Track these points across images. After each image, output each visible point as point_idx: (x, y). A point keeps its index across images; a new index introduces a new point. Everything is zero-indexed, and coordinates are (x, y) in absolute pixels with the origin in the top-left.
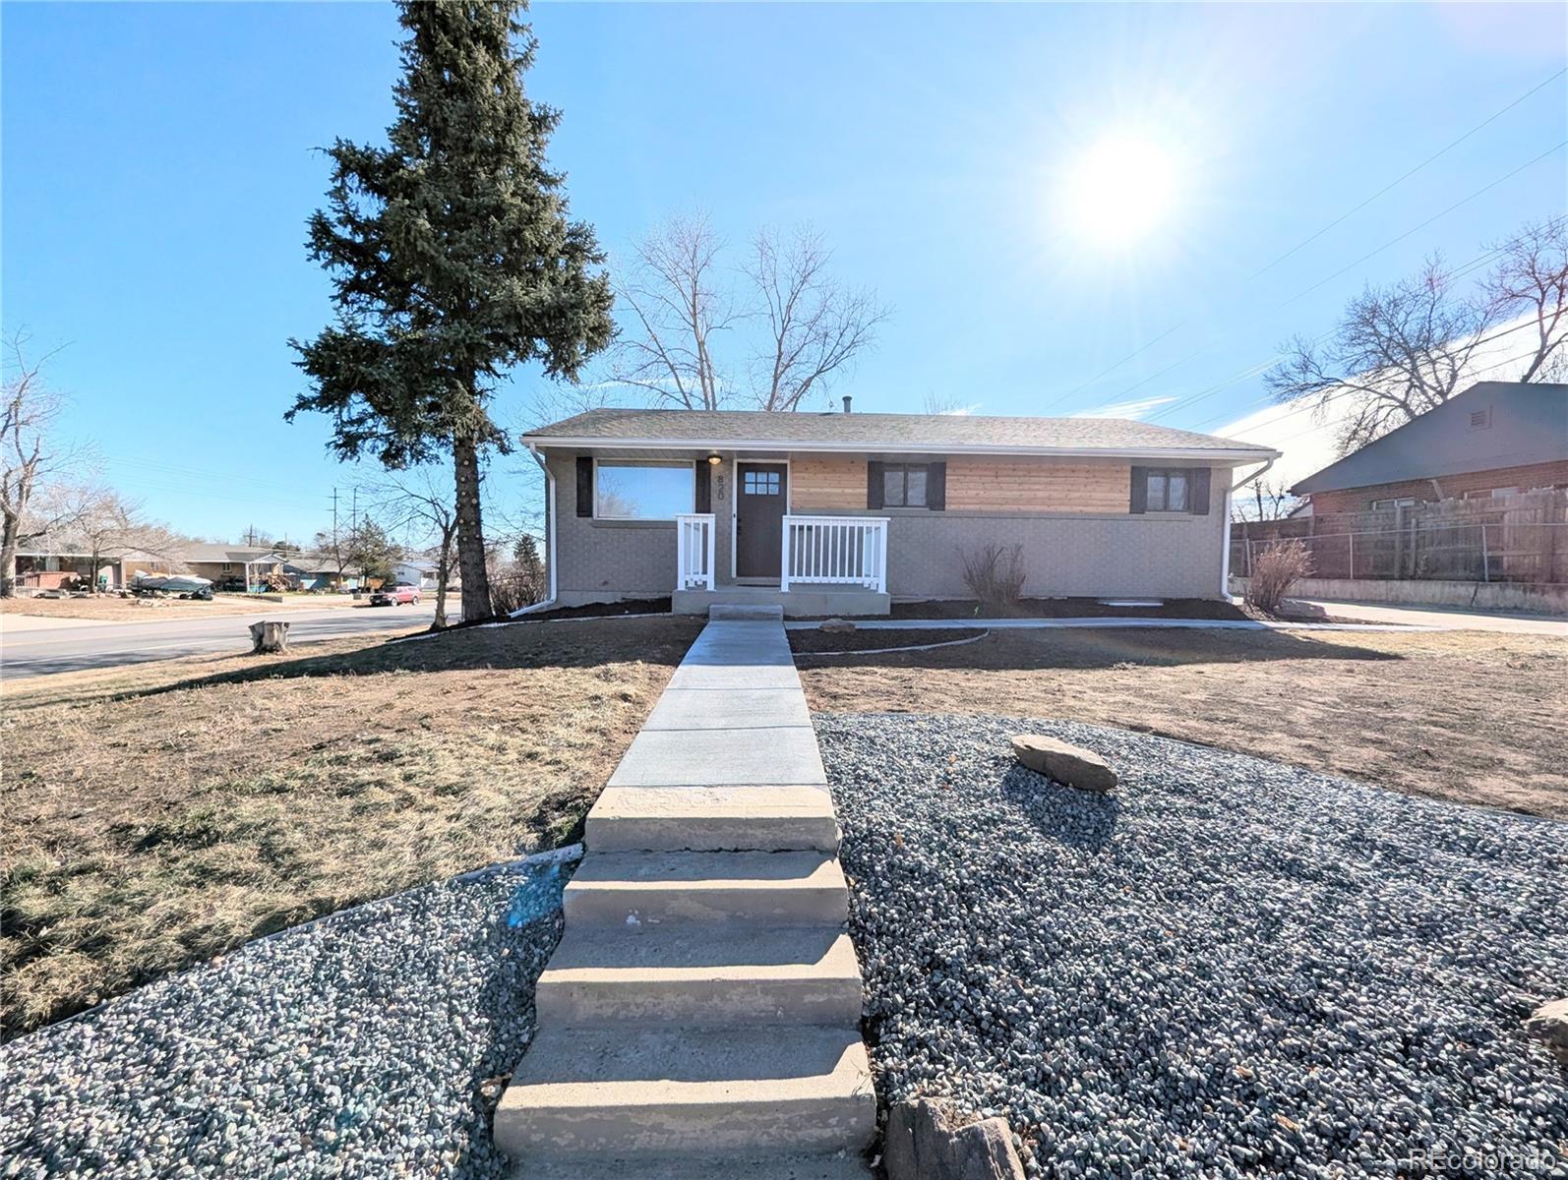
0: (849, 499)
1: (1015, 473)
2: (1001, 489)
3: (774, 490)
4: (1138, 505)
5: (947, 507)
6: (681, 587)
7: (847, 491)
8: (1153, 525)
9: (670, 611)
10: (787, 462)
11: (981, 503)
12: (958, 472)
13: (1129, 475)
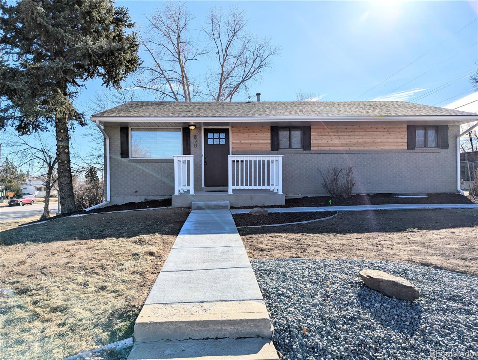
0: (261, 145)
1: (347, 130)
2: (340, 138)
3: (223, 142)
4: (411, 145)
5: (312, 149)
6: (176, 193)
7: (260, 141)
8: (419, 155)
9: (171, 206)
10: (229, 127)
11: (330, 146)
12: (316, 131)
13: (406, 130)
